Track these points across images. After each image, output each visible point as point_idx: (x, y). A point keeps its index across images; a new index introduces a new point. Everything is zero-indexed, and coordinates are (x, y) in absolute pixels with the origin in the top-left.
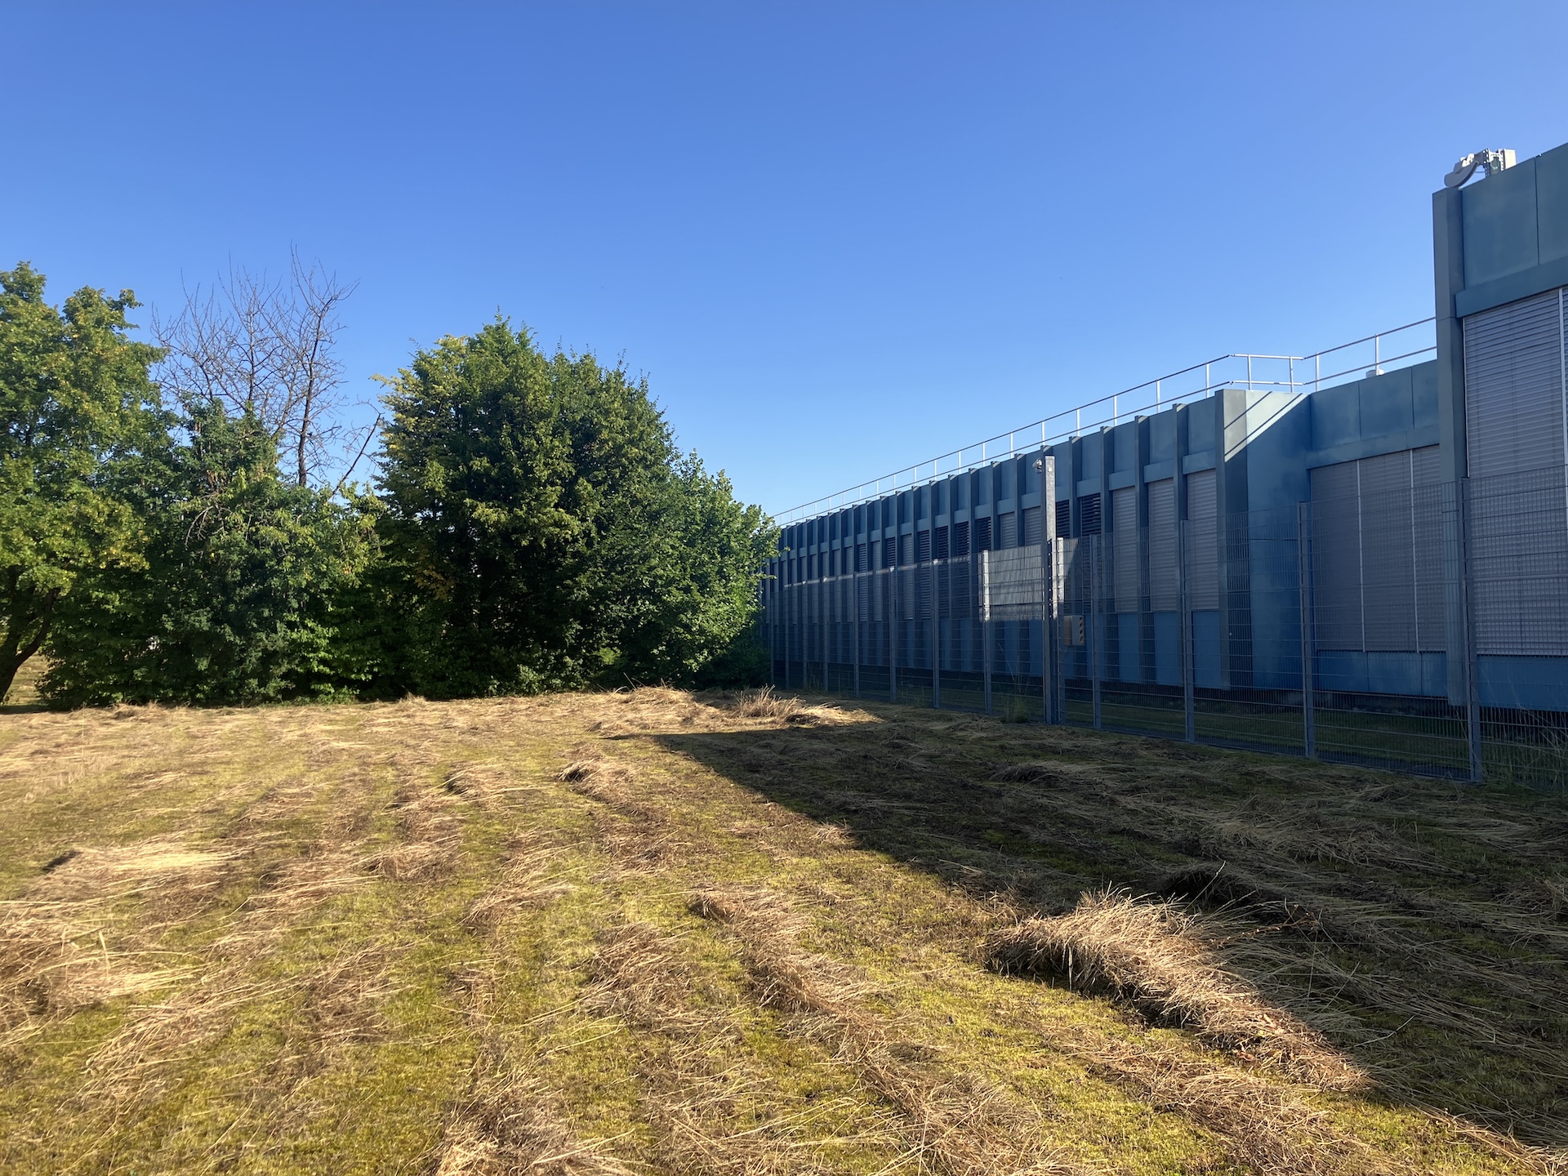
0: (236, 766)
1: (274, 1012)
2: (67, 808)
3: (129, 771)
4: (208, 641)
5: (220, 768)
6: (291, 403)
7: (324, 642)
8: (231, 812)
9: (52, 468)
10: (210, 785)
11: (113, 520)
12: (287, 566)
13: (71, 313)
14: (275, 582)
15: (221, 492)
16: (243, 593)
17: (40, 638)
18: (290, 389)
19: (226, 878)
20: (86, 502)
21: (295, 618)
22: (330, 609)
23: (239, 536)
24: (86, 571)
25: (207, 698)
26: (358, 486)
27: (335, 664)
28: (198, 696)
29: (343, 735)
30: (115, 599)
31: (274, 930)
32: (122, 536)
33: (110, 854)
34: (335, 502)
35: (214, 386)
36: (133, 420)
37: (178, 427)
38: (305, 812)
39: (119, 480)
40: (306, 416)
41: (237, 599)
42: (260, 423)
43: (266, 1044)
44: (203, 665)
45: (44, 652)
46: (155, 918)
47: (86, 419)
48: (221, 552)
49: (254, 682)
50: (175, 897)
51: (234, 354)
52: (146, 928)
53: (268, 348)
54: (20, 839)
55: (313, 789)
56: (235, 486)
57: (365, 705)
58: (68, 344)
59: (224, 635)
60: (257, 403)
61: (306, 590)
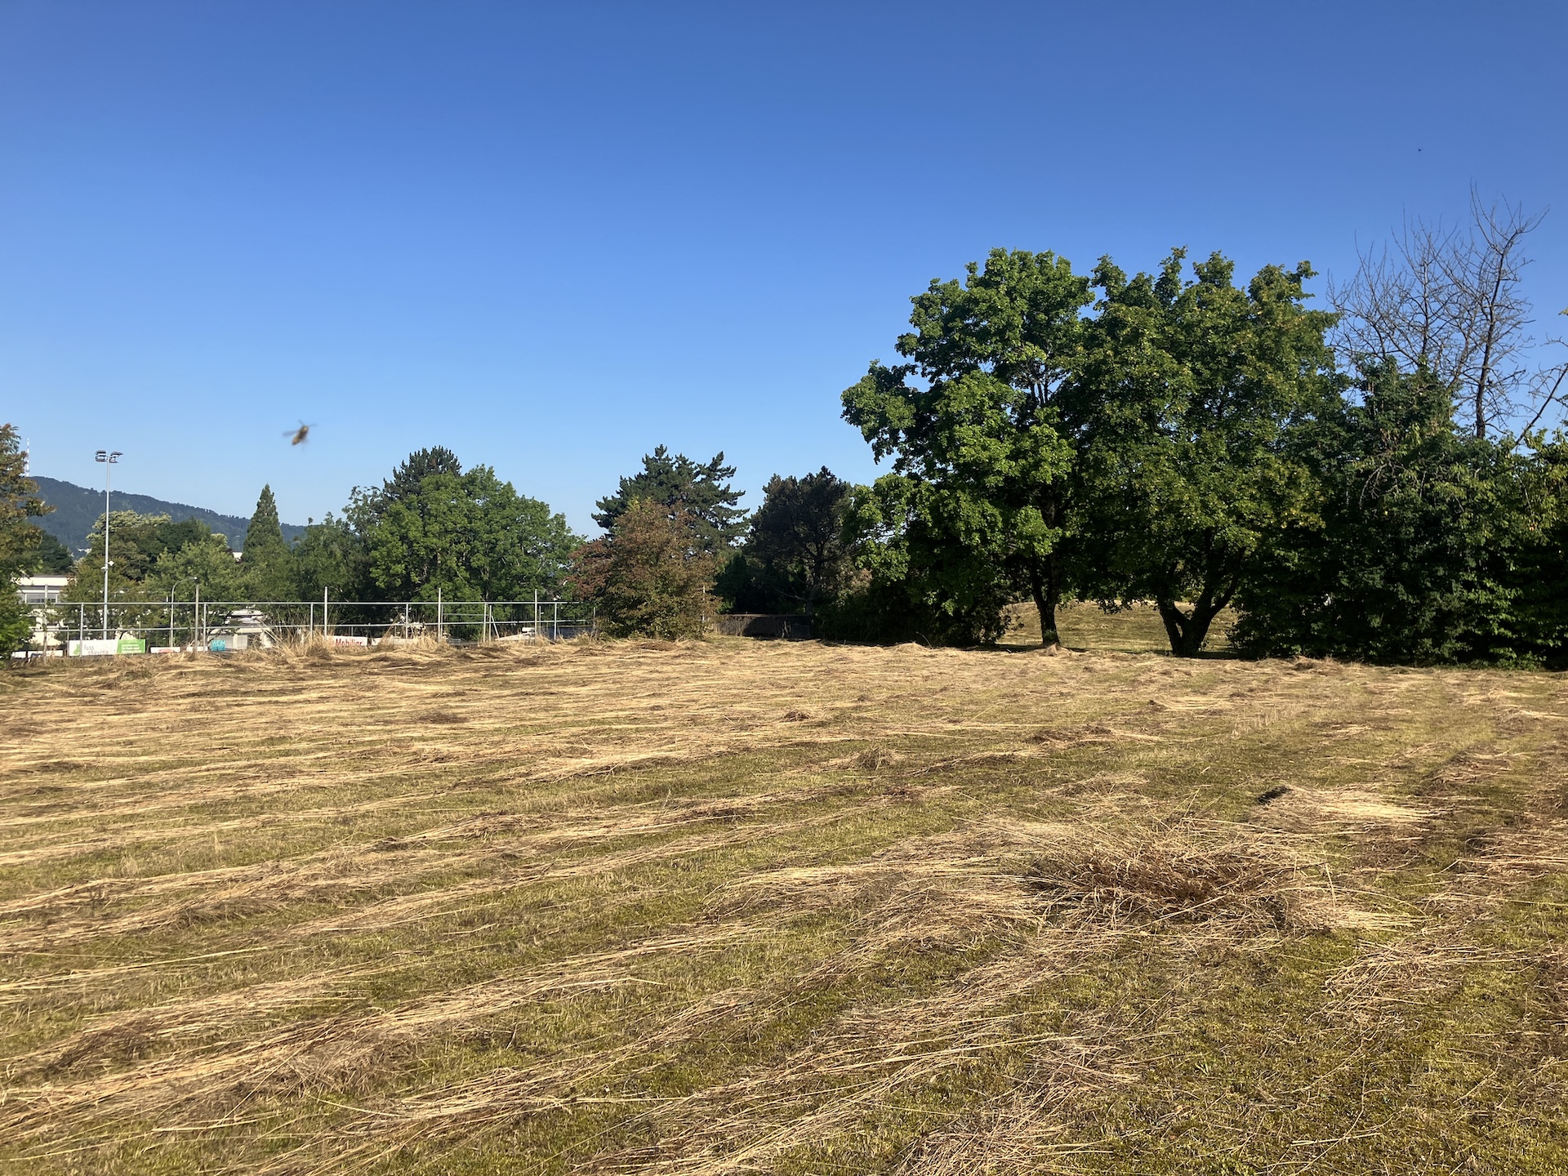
0: (1418, 725)
1: (1504, 981)
2: (1268, 747)
3: (1318, 720)
4: (1381, 599)
5: (1404, 726)
6: (1467, 352)
7: (1505, 604)
8: (1422, 771)
9: (1239, 438)
10: (1396, 742)
11: (1292, 482)
12: (1464, 523)
13: (1255, 291)
14: (1451, 540)
15: (1394, 450)
16: (1417, 550)
17: (1229, 593)
18: (1467, 337)
19: (1428, 836)
20: (1269, 467)
21: (1471, 577)
22: (1512, 568)
23: (1413, 492)
24: (1268, 531)
25: (1380, 656)
26: (1546, 434)
27: (1518, 627)
28: (1371, 653)
29: (1531, 704)
30: (1295, 556)
31: (1489, 897)
32: (1300, 498)
33: (1315, 794)
34: (1519, 452)
35: (1387, 343)
36: (1309, 386)
37: (1351, 388)
38: (1502, 781)
39: (1297, 445)
40: (1485, 363)
41: (1410, 557)
42: (1435, 376)
43: (1501, 1011)
44: (1376, 622)
45: (1234, 605)
46: (1366, 863)
47: (1270, 388)
48: (1395, 509)
49: (1428, 642)
50: (1381, 844)
51: (1406, 308)
52: (1357, 870)
53: (1443, 297)
54: (1235, 770)
55: (1508, 757)
56: (1408, 442)
57: (1553, 674)
58: (1253, 321)
59: (1397, 593)
60: (1431, 356)
61: (1485, 548)
